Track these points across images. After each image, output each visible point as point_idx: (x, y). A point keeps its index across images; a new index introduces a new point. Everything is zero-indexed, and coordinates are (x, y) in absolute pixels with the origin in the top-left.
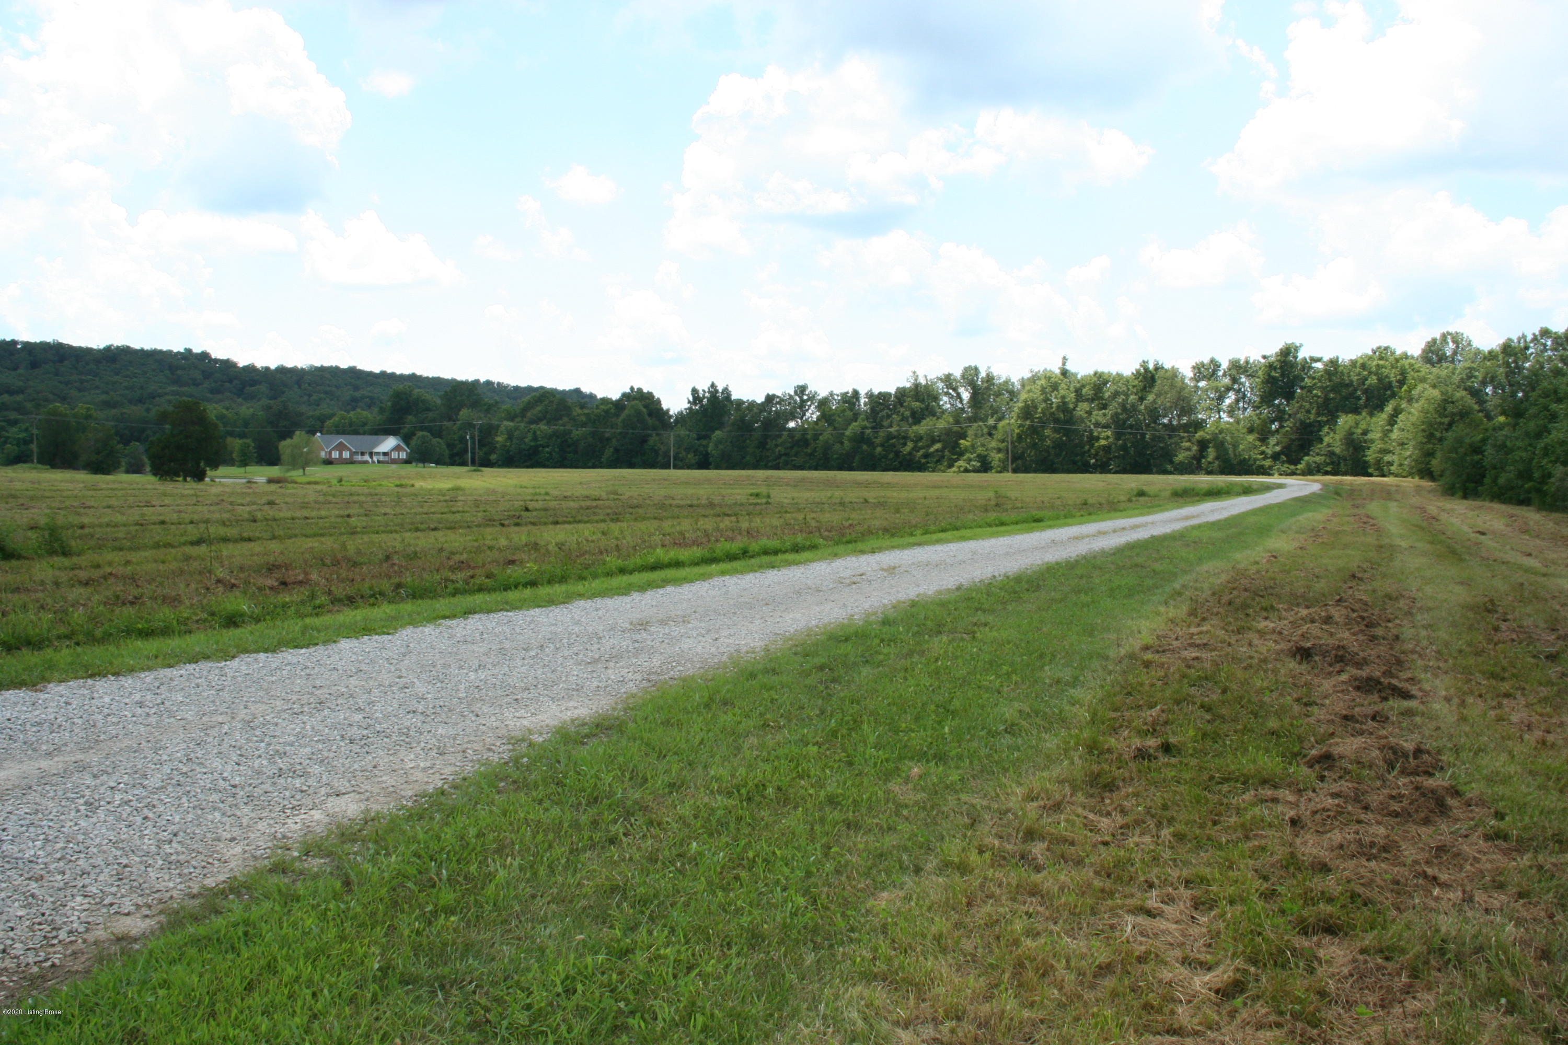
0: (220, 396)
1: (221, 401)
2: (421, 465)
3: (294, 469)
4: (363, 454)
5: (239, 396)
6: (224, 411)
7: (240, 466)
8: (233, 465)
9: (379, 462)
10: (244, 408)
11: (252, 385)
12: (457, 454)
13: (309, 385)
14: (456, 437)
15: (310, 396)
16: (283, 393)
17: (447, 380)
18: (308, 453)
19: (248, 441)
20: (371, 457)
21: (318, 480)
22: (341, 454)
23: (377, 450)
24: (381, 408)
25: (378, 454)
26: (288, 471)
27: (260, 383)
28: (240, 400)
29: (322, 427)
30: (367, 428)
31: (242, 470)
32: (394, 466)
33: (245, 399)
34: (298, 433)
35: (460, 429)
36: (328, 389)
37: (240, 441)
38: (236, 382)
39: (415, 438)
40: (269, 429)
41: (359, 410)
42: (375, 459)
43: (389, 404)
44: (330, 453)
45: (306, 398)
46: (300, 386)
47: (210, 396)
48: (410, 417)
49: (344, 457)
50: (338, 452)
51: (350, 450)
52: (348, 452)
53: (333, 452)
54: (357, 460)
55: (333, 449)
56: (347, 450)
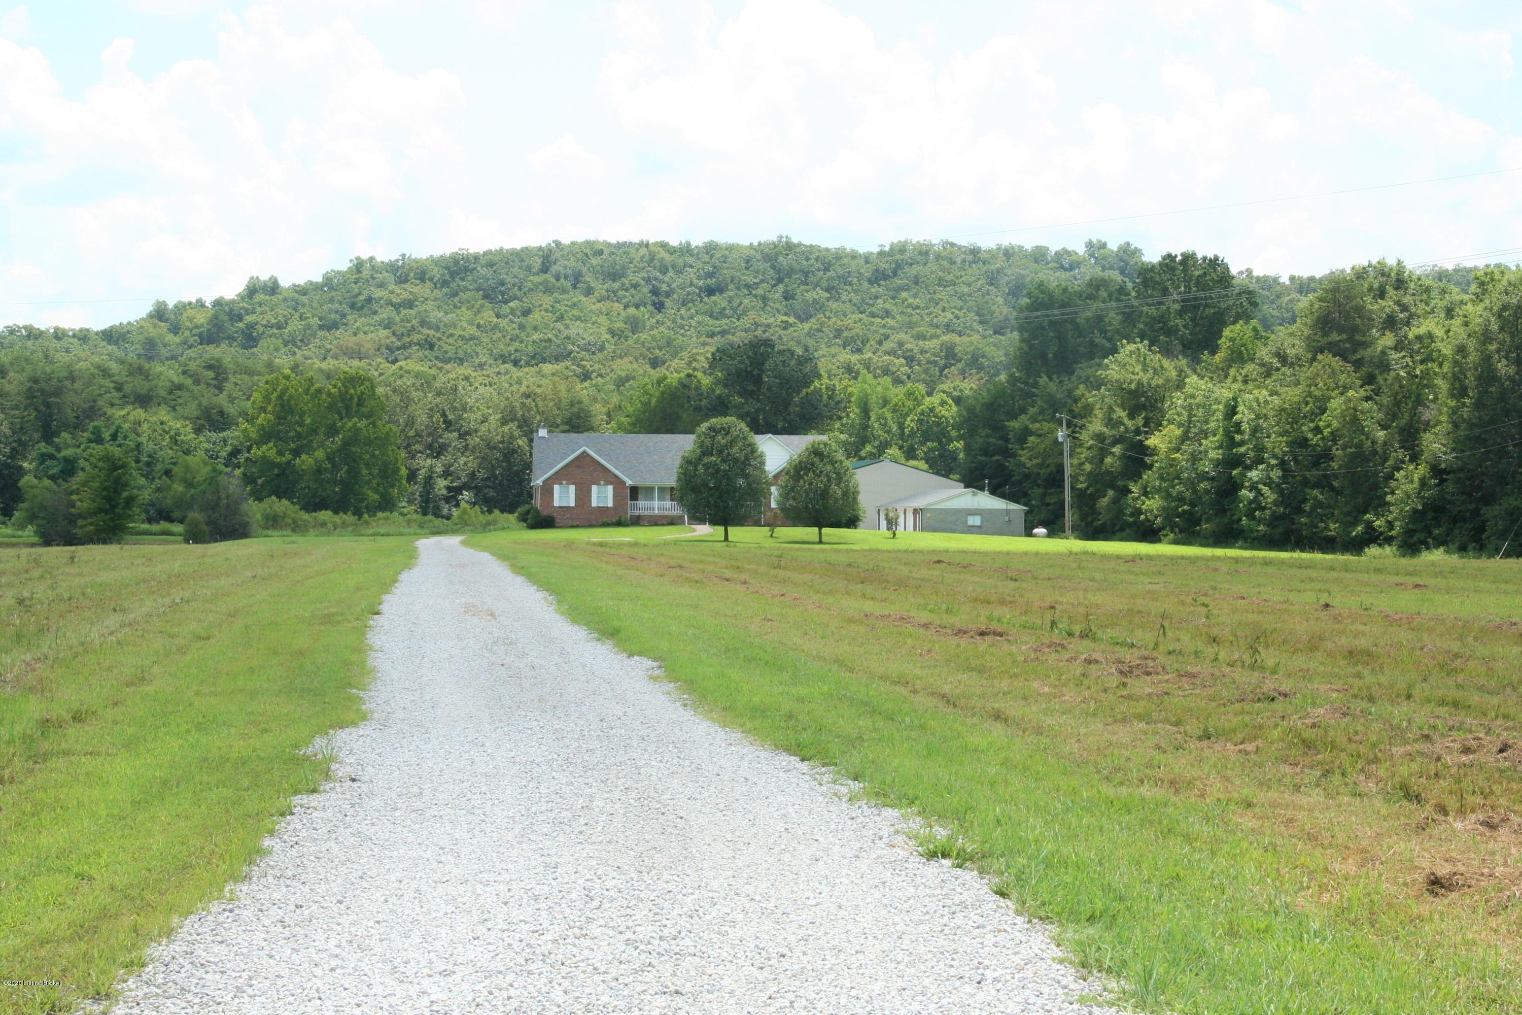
49: (594, 504)
50: (572, 488)
51: (617, 483)
52: (610, 488)
53: (556, 488)
54: (647, 513)
55: (558, 477)
56: (607, 483)
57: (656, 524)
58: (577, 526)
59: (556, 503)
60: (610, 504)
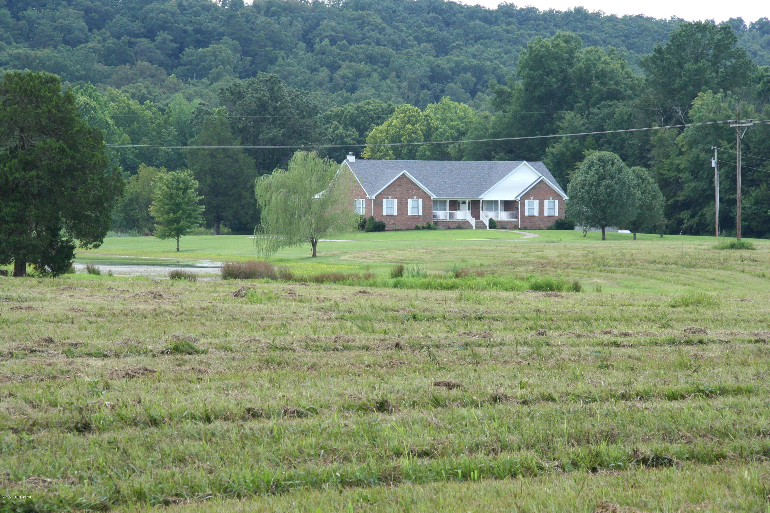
0: (125, 69)
1: (128, 80)
2: (596, 232)
3: (290, 243)
4: (455, 205)
5: (169, 69)
6: (134, 105)
7: (163, 236)
8: (151, 232)
9: (493, 225)
10: (179, 97)
11: (199, 44)
12: (686, 205)
13: (333, 41)
14: (682, 161)
15: (334, 67)
16: (272, 61)
17: (662, 24)
18: (323, 204)
19: (183, 174)
20: (476, 215)
21: (344, 269)
22: (402, 206)
23: (487, 196)
24: (500, 93)
25: (492, 204)
26: (276, 246)
27: (219, 37)
28: (173, 78)
29: (361, 142)
30: (466, 141)
31: (171, 243)
32: (529, 235)
33: (184, 77)
34: (299, 155)
35: (693, 143)
36: (378, 50)
37: (168, 176)
38: (162, 36)
39: (582, 166)
40: (237, 147)
41: (446, 100)
42: (484, 217)
43: (520, 84)
44: (378, 203)
45: (324, 73)
46: (310, 47)
47: (101, 67)
48: (569, 115)
49: (410, 213)
50: (395, 201)
51: (426, 197)
52: (421, 201)
53: (384, 201)
54: (441, 220)
55: (384, 194)
56: (419, 198)
57: (449, 228)
58: (401, 230)
59: (384, 213)
60: (421, 213)
